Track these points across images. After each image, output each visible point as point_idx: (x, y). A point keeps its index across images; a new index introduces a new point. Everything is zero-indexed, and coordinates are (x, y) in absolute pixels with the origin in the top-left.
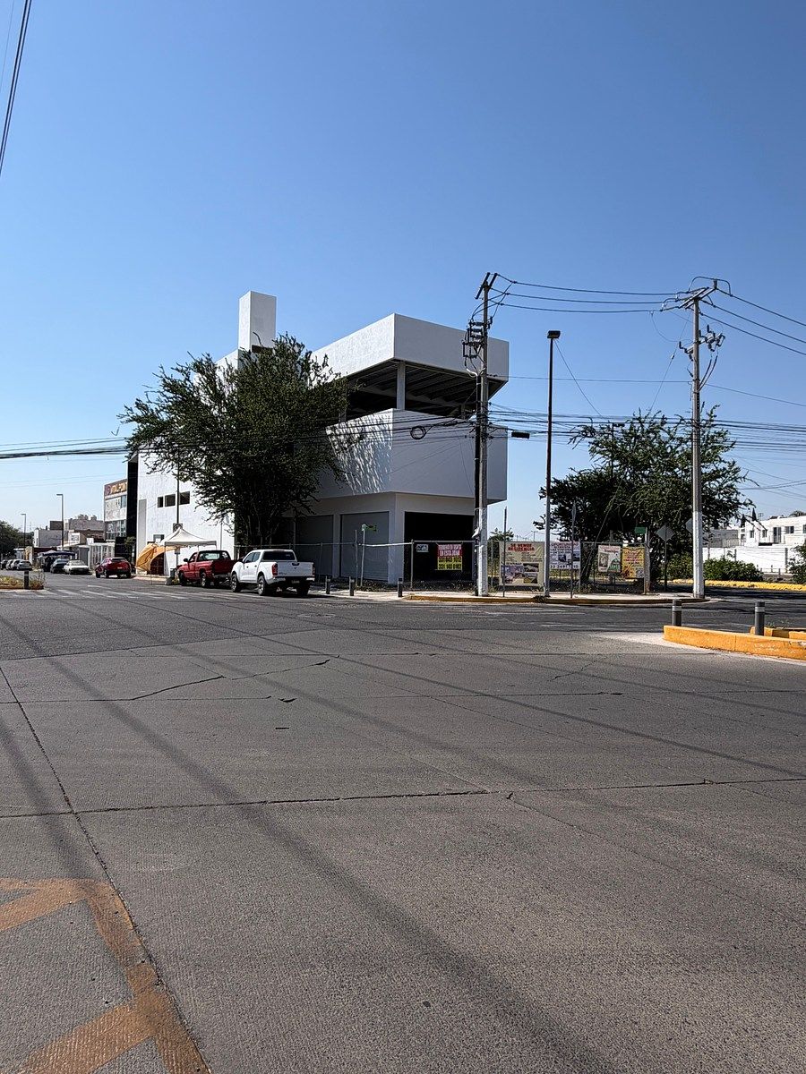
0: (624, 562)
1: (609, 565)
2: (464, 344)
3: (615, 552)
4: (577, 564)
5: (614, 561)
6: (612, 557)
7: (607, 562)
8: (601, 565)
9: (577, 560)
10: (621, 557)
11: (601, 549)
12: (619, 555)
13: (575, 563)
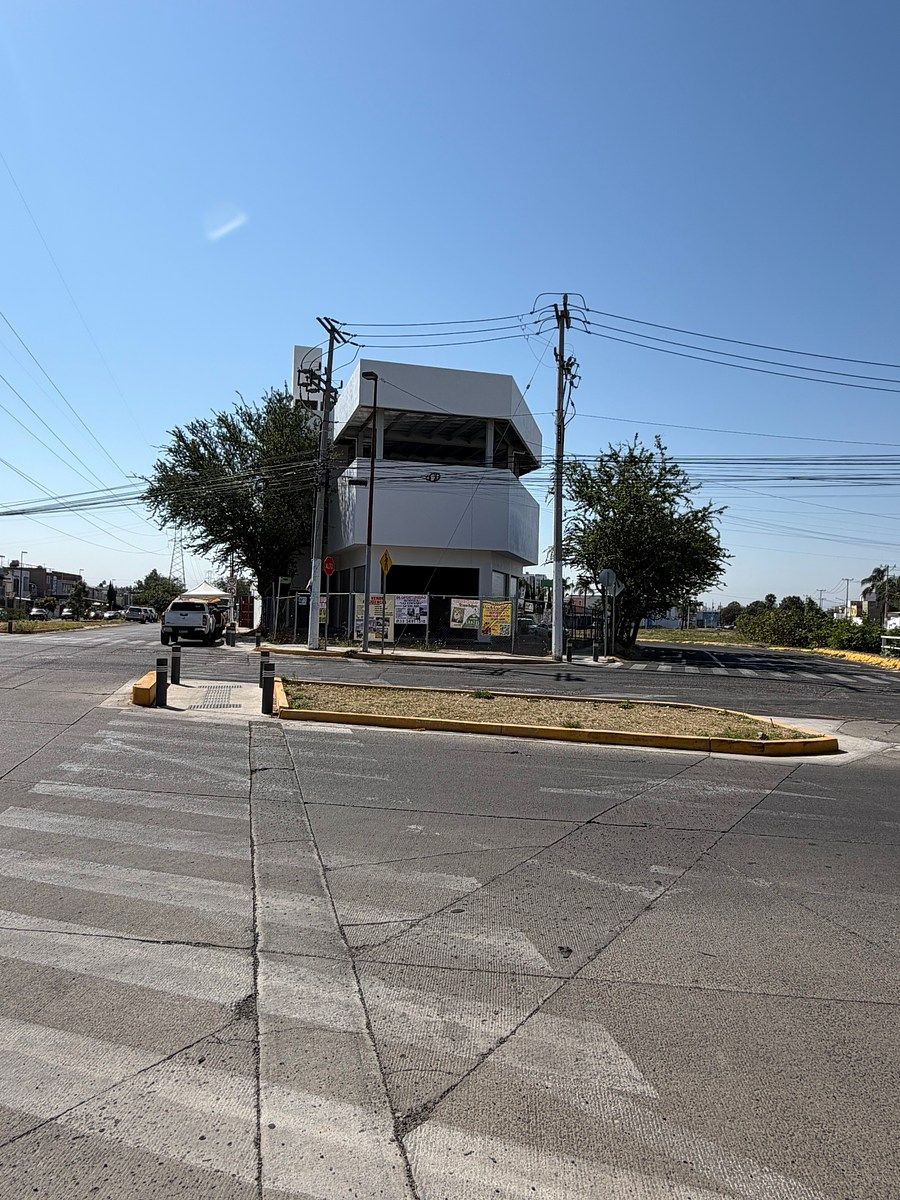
0: (484, 618)
1: (465, 620)
2: (299, 371)
3: (472, 606)
4: (425, 620)
5: (471, 616)
6: (469, 612)
7: (462, 618)
8: (454, 620)
9: (425, 614)
10: (481, 613)
11: (455, 603)
12: (478, 611)
13: (422, 618)
